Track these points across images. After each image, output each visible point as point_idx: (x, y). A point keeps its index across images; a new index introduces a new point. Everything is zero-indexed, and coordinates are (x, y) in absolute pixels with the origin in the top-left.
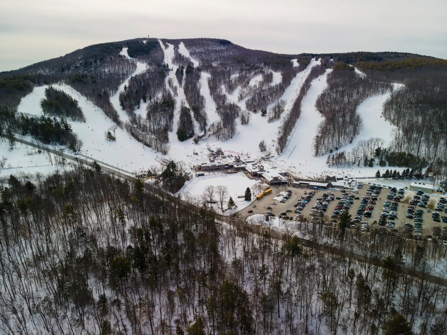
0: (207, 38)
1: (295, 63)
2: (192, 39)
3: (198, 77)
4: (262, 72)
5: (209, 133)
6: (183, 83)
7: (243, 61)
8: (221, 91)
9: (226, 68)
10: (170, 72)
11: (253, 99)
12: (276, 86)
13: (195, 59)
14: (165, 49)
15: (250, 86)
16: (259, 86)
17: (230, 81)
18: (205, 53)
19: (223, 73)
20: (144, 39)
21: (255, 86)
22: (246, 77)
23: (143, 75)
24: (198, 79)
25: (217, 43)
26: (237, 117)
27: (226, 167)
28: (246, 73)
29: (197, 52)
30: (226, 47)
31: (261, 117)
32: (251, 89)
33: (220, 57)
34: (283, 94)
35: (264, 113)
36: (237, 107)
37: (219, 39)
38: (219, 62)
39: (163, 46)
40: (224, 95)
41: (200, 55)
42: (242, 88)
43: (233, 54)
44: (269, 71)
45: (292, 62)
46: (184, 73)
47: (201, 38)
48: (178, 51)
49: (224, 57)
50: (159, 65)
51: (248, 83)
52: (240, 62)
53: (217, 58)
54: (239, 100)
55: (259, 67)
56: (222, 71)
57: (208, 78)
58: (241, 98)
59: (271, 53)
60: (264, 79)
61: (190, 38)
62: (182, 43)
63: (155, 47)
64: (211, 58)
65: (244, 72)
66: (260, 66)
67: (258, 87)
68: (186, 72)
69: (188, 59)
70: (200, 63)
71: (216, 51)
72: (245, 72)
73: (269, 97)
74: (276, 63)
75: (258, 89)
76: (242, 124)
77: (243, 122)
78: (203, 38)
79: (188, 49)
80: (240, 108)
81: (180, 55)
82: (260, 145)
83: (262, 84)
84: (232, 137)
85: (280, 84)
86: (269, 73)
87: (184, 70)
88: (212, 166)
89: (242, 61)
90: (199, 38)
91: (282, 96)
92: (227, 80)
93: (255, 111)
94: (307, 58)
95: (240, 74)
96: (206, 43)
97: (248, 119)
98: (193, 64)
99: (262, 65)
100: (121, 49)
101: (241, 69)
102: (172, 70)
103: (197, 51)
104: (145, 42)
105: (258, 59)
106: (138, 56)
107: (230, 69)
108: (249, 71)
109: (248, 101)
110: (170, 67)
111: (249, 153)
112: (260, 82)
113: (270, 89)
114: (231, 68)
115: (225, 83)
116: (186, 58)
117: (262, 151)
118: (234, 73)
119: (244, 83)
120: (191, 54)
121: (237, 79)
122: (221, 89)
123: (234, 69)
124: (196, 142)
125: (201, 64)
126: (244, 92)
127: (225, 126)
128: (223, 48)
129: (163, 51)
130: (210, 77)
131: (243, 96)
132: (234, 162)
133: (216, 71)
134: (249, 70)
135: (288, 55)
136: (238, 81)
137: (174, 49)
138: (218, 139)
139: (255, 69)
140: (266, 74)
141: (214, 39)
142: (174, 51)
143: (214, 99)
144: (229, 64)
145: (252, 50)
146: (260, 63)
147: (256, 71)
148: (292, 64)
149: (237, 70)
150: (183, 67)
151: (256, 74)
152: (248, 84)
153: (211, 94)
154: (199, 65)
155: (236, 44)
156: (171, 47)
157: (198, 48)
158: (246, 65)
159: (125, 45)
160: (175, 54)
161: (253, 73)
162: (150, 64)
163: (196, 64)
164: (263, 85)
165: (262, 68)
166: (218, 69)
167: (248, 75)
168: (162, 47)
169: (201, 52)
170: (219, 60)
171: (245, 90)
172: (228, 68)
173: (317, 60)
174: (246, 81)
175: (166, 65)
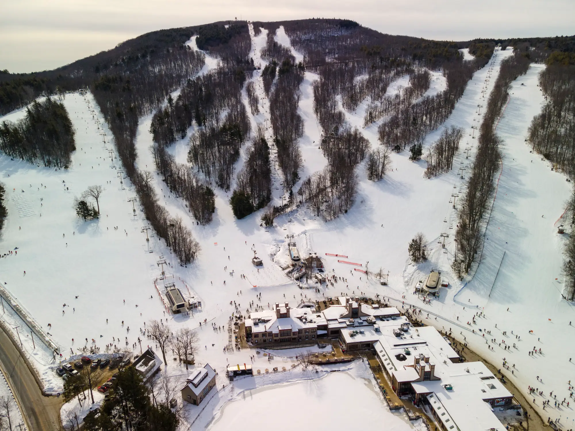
0: (321, 18)
1: (468, 56)
2: (298, 21)
3: (300, 80)
4: (410, 72)
5: (299, 198)
6: (273, 89)
7: (376, 53)
8: (335, 104)
9: (346, 65)
10: (255, 71)
11: (394, 123)
12: (438, 96)
13: (298, 50)
14: (255, 35)
15: (389, 97)
16: (404, 96)
17: (352, 88)
18: (315, 41)
19: (342, 73)
20: (228, 22)
21: (397, 96)
22: (381, 80)
23: (209, 77)
24: (299, 84)
25: (337, 26)
26: (362, 159)
27: (320, 332)
28: (381, 73)
29: (303, 39)
30: (350, 32)
31: (411, 162)
32: (390, 103)
33: (339, 48)
34: (451, 112)
35: (416, 155)
36: (362, 139)
37: (340, 20)
38: (337, 56)
39: (252, 32)
40: (340, 113)
41: (307, 44)
42: (374, 99)
43: (360, 41)
44: (423, 69)
45: (462, 53)
46: (277, 73)
47: (312, 18)
48: (273, 39)
49: (345, 47)
50: (239, 62)
51: (384, 90)
52: (371, 54)
53: (334, 49)
54: (366, 123)
55: (404, 63)
56: (341, 69)
57: (315, 82)
58: (371, 119)
59: (422, 40)
60: (413, 84)
61: (296, 19)
62: (282, 28)
63: (239, 33)
64: (324, 50)
65: (377, 71)
66: (405, 61)
67: (402, 98)
68: (280, 71)
69: (287, 51)
70: (305, 57)
71: (333, 38)
72: (380, 70)
73: (424, 118)
74: (434, 56)
75: (403, 102)
76: (370, 177)
77: (372, 173)
78: (316, 18)
79: (289, 36)
80: (367, 141)
81: (275, 44)
82: (411, 246)
83: (410, 92)
84: (346, 212)
85: (445, 93)
86: (423, 73)
87: (278, 69)
88: (283, 332)
89: (374, 52)
90: (310, 19)
91: (451, 117)
92: (347, 85)
93: (398, 149)
94: (488, 47)
95: (370, 75)
96: (318, 25)
97: (383, 167)
98: (294, 58)
99: (408, 60)
100: (188, 38)
101: (373, 67)
102: (259, 69)
103: (304, 37)
104: (227, 27)
105: (403, 49)
106: (210, 48)
107: (353, 66)
108: (388, 69)
109: (384, 125)
110: (256, 64)
111: (385, 272)
112: (406, 89)
113: (427, 102)
114: (356, 65)
115: (343, 89)
116: (284, 49)
117: (416, 260)
118: (360, 73)
119: (376, 89)
120: (294, 43)
121: (365, 83)
122: (335, 101)
123: (361, 67)
124: (268, 222)
125: (307, 59)
126: (376, 107)
127: (334, 182)
128: (344, 32)
129: (250, 40)
130: (319, 80)
131: (373, 115)
132: (342, 317)
133: (330, 70)
134: (386, 67)
135: (453, 42)
136: (367, 86)
137: (268, 35)
138: (316, 213)
139: (398, 65)
140: (416, 74)
141: (332, 19)
142: (267, 39)
143: (321, 119)
144: (353, 58)
145: (391, 36)
146: (405, 56)
147: (399, 69)
148: (461, 56)
149: (365, 68)
150: (275, 64)
151: (398, 74)
152: (385, 93)
153: (316, 111)
154: (304, 60)
155: (366, 27)
156: (264, 32)
157: (305, 34)
158: (382, 59)
159: (197, 32)
160: (267, 42)
161: (393, 73)
162: (224, 59)
163: (299, 58)
164: (411, 95)
165: (409, 65)
166: (333, 66)
167: (384, 76)
168: (250, 33)
169: (309, 40)
170: (337, 51)
171: (378, 103)
172: (351, 65)
173: (504, 49)
174: (380, 86)
175: (250, 61)
